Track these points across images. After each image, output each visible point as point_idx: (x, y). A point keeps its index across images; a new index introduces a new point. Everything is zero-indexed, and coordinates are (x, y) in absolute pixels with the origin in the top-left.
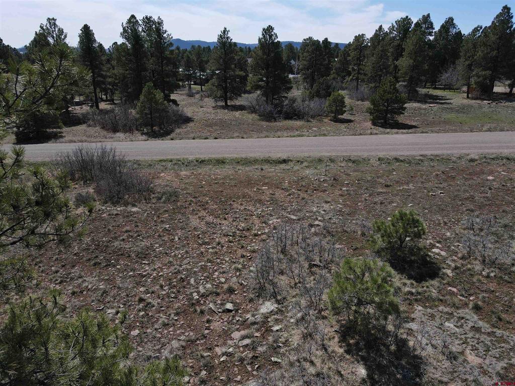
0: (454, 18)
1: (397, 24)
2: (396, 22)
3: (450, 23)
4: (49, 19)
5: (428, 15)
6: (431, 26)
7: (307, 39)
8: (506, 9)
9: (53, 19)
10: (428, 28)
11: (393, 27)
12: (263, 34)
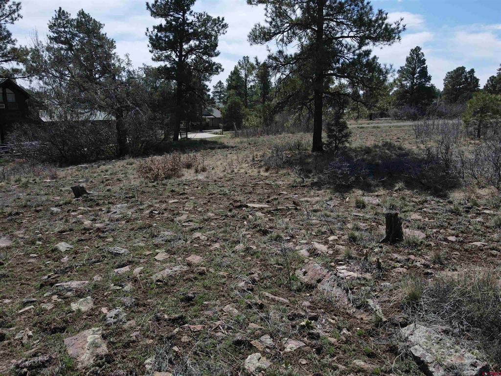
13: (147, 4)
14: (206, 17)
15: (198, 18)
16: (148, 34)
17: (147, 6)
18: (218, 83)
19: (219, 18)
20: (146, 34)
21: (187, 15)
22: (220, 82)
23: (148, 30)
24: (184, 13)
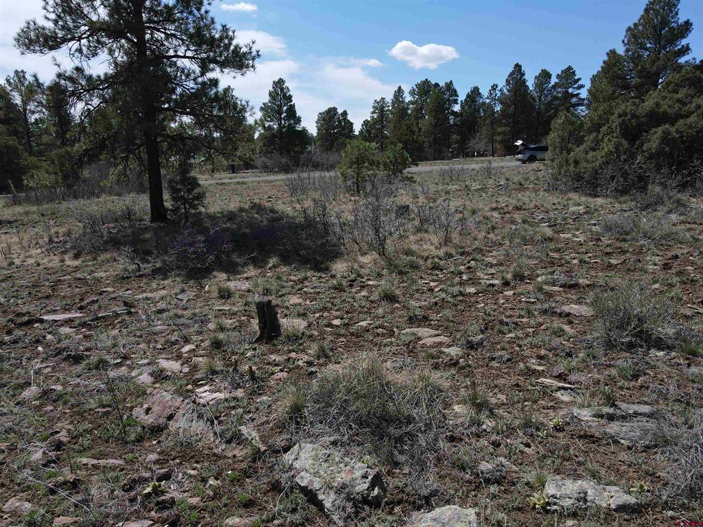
0: (479, 87)
2: (416, 85)
3: (475, 92)
4: (16, 72)
5: (452, 82)
6: (455, 93)
8: (518, 67)
9: (22, 71)
10: (452, 95)
11: (414, 90)
12: (273, 88)
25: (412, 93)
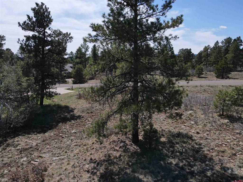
1: (225, 40)
2: (224, 39)
5: (240, 37)
7: (181, 49)
10: (240, 42)
11: (223, 42)
13: (19, 23)
14: (59, 32)
15: (53, 32)
16: (20, 42)
17: (18, 25)
18: (71, 53)
19: (67, 33)
20: (18, 42)
21: (47, 30)
22: (72, 52)
23: (19, 40)
24: (45, 29)
25: (222, 42)
